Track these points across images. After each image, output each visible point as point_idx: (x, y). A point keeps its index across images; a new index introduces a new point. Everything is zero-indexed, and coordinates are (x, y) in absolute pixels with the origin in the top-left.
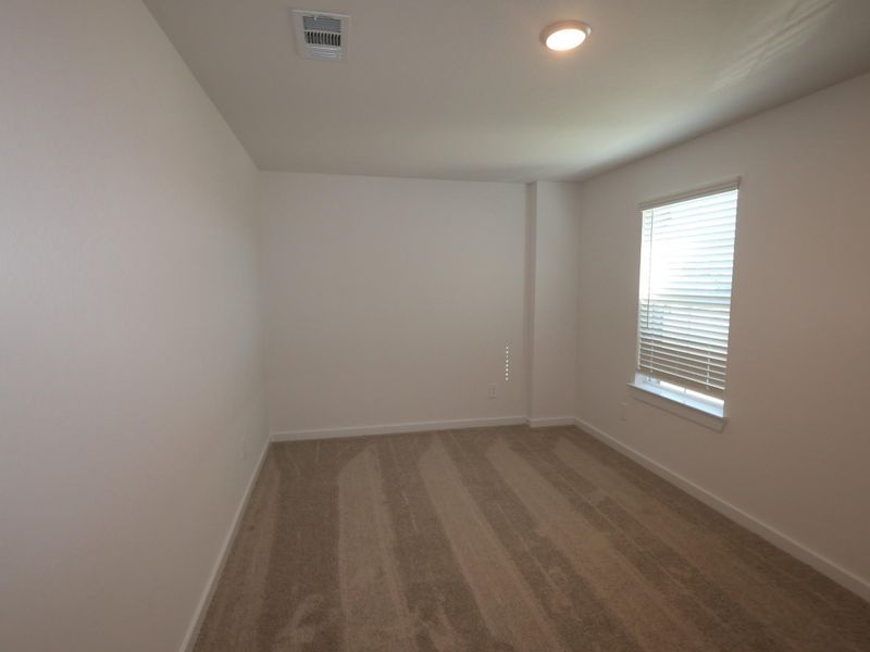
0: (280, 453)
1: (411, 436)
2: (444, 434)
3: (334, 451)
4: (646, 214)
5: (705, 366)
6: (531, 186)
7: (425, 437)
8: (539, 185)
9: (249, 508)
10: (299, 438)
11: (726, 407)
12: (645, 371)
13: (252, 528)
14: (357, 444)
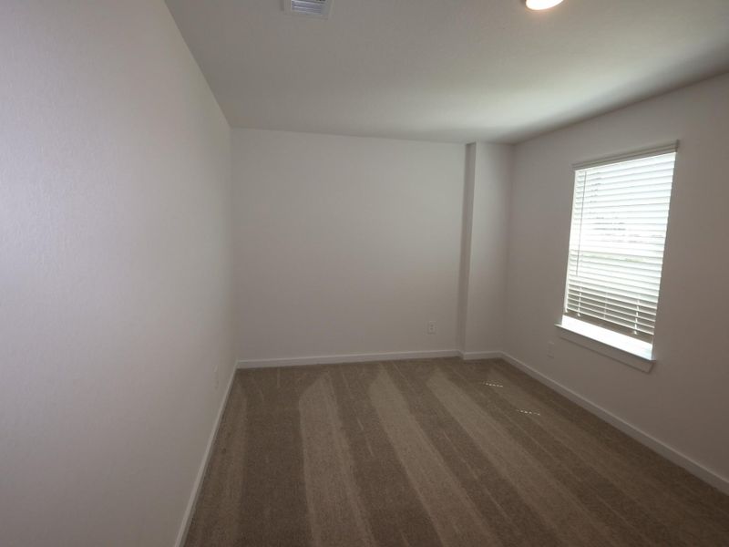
0: (245, 377)
1: (358, 365)
2: (389, 365)
3: (292, 379)
4: (578, 173)
5: (635, 312)
6: (470, 147)
7: (372, 367)
8: (477, 144)
9: (220, 431)
10: (263, 366)
11: (654, 351)
12: (572, 314)
13: (224, 451)
14: (313, 371)
